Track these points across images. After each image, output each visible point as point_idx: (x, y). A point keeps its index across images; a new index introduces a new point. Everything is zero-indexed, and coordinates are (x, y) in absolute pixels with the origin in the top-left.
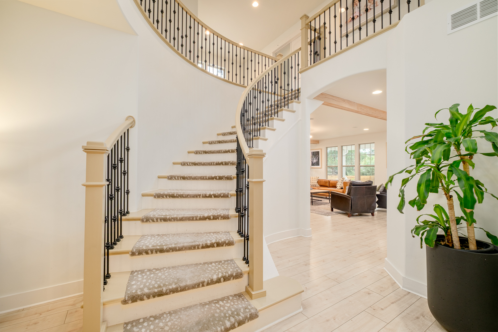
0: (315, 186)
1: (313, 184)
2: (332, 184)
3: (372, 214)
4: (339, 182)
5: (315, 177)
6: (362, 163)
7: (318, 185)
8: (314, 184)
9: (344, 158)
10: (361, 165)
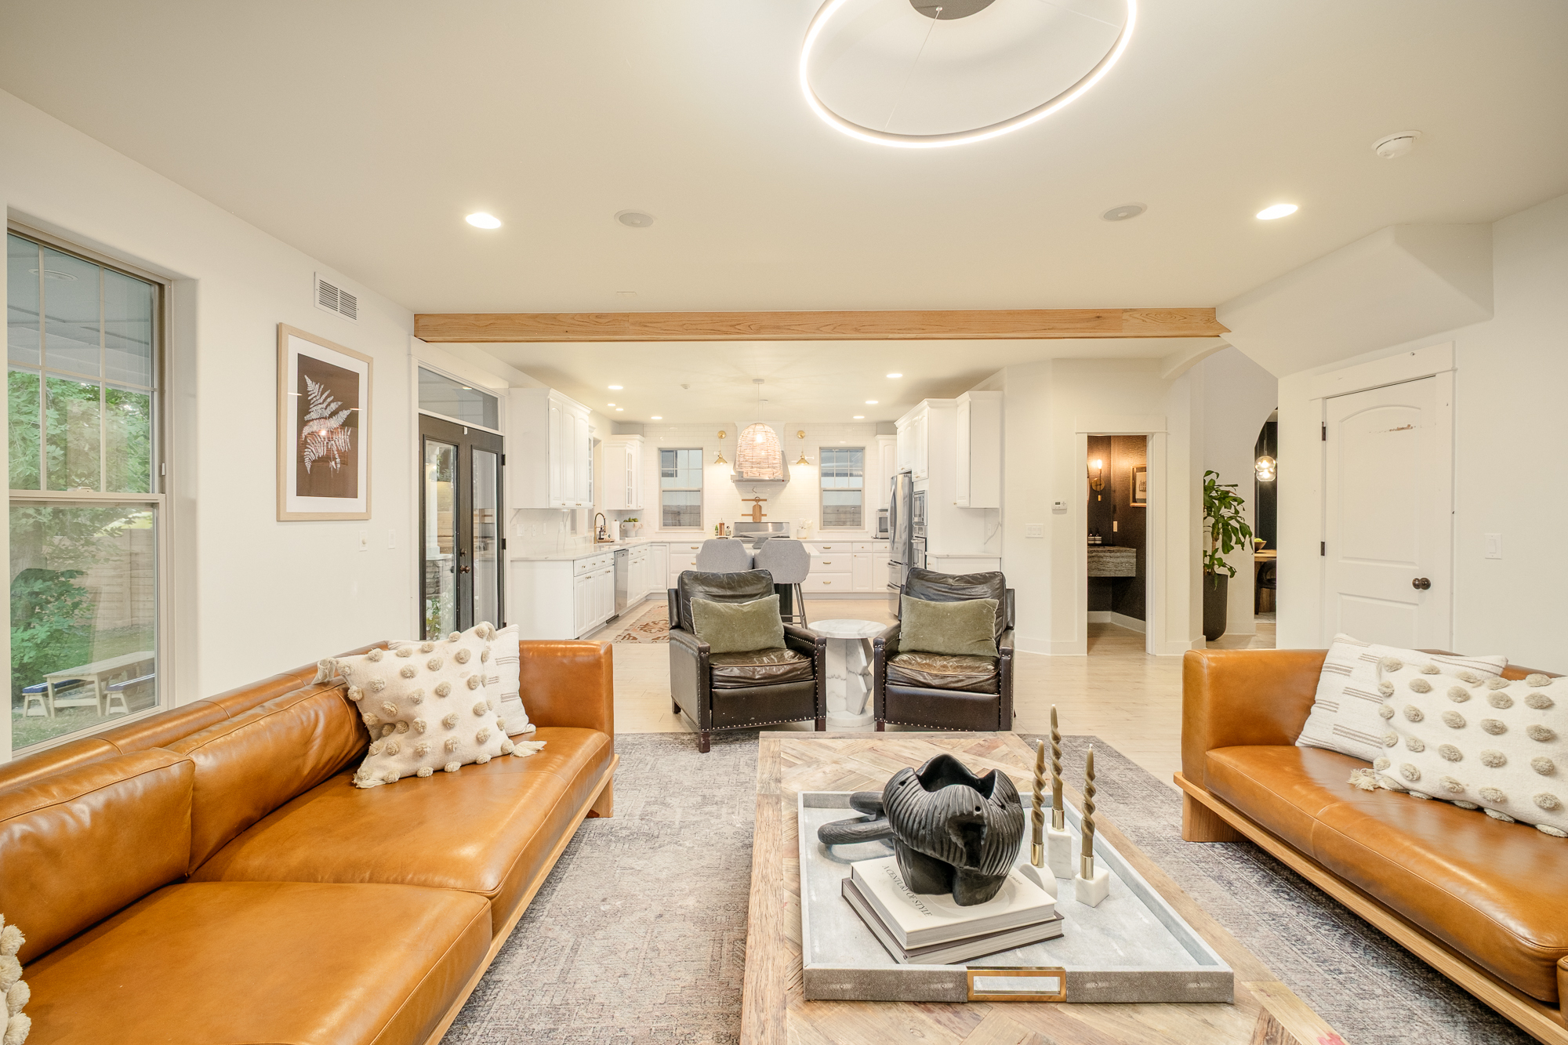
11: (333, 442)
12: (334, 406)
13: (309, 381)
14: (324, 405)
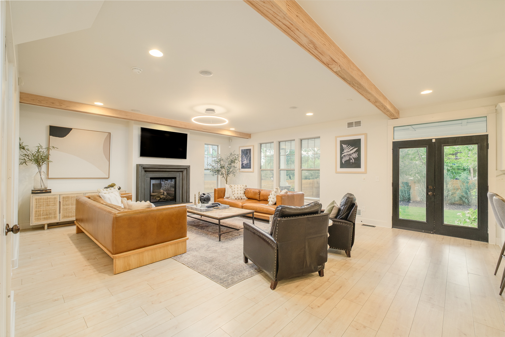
0: (240, 198)
1: (237, 195)
2: (263, 196)
3: (319, 272)
4: (272, 194)
5: (242, 185)
6: (305, 167)
7: (245, 197)
8: (239, 195)
9: (283, 159)
10: (303, 168)
11: (351, 156)
12: (351, 148)
13: (343, 145)
14: (348, 149)
